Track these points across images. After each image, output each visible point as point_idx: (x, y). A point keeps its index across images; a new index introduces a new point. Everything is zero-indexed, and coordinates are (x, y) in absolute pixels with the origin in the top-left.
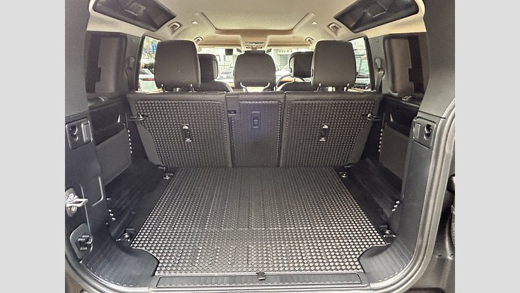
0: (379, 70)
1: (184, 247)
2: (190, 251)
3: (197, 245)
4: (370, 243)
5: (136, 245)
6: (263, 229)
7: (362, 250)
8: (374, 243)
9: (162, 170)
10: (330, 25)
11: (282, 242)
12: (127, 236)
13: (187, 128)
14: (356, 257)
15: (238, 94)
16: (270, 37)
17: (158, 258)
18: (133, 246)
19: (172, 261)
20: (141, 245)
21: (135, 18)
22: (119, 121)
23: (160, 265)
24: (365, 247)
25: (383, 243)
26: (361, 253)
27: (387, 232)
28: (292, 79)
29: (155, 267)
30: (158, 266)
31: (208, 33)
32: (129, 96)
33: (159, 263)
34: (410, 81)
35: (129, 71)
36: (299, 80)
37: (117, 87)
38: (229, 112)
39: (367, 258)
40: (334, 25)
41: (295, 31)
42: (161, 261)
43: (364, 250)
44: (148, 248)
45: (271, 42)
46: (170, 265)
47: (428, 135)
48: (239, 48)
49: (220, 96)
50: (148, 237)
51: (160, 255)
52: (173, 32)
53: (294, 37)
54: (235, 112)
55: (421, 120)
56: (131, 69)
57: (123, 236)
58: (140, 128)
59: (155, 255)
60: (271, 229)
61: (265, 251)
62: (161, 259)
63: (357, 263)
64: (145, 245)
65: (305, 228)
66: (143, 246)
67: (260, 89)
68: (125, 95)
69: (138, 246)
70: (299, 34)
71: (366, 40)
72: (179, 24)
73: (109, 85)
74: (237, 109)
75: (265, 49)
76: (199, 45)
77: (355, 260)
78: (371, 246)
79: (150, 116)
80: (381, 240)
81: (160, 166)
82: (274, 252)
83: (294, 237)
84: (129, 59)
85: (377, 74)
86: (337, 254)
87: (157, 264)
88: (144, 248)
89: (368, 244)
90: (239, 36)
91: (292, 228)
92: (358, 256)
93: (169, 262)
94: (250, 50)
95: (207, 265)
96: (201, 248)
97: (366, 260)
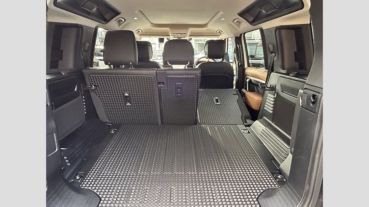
0: (272, 53)
1: (121, 187)
2: (126, 191)
3: (131, 186)
4: (266, 186)
5: (84, 185)
6: (183, 173)
7: (260, 192)
8: (269, 186)
9: (109, 126)
10: (234, 20)
11: (198, 184)
12: (78, 178)
13: (127, 95)
14: (255, 198)
15: (165, 70)
16: (191, 30)
17: (101, 196)
18: (82, 186)
19: (111, 199)
20: (88, 185)
21: (89, 13)
22: (76, 90)
23: (101, 202)
24: (262, 189)
25: (276, 186)
26: (259, 194)
27: (279, 177)
28: (207, 60)
29: (97, 204)
30: (100, 203)
31: (146, 26)
32: (84, 71)
33: (101, 200)
34: (295, 61)
35: (85, 53)
36: (211, 60)
37: (75, 65)
38: (159, 83)
39: (264, 198)
40: (237, 20)
41: (209, 25)
42: (103, 199)
43: (262, 191)
44: (94, 188)
45: (191, 33)
46: (109, 202)
47: (314, 103)
48: (168, 37)
49: (153, 72)
50: (94, 179)
51: (102, 193)
52: (120, 25)
53: (208, 30)
54: (163, 83)
55: (307, 91)
56: (86, 51)
57: (75, 178)
58: (93, 94)
59: (98, 193)
60: (189, 173)
61: (184, 192)
62: (102, 197)
63: (256, 203)
64: (91, 185)
65: (216, 173)
66: (89, 186)
67: (182, 67)
68: (81, 70)
69: (86, 186)
70: (212, 27)
71: (262, 31)
72: (124, 19)
73: (69, 63)
74: (165, 81)
75: (187, 38)
76: (139, 35)
77: (255, 200)
78: (267, 188)
79: (100, 86)
80: (275, 183)
81: (107, 123)
82: (191, 192)
83: (207, 180)
84: (84, 44)
85: (270, 56)
86: (241, 194)
87: (99, 201)
88: (90, 188)
89: (264, 187)
90: (168, 29)
91: (206, 173)
92: (257, 197)
93: (109, 200)
94: (176, 39)
95: (138, 202)
96: (134, 188)
97: (264, 200)
